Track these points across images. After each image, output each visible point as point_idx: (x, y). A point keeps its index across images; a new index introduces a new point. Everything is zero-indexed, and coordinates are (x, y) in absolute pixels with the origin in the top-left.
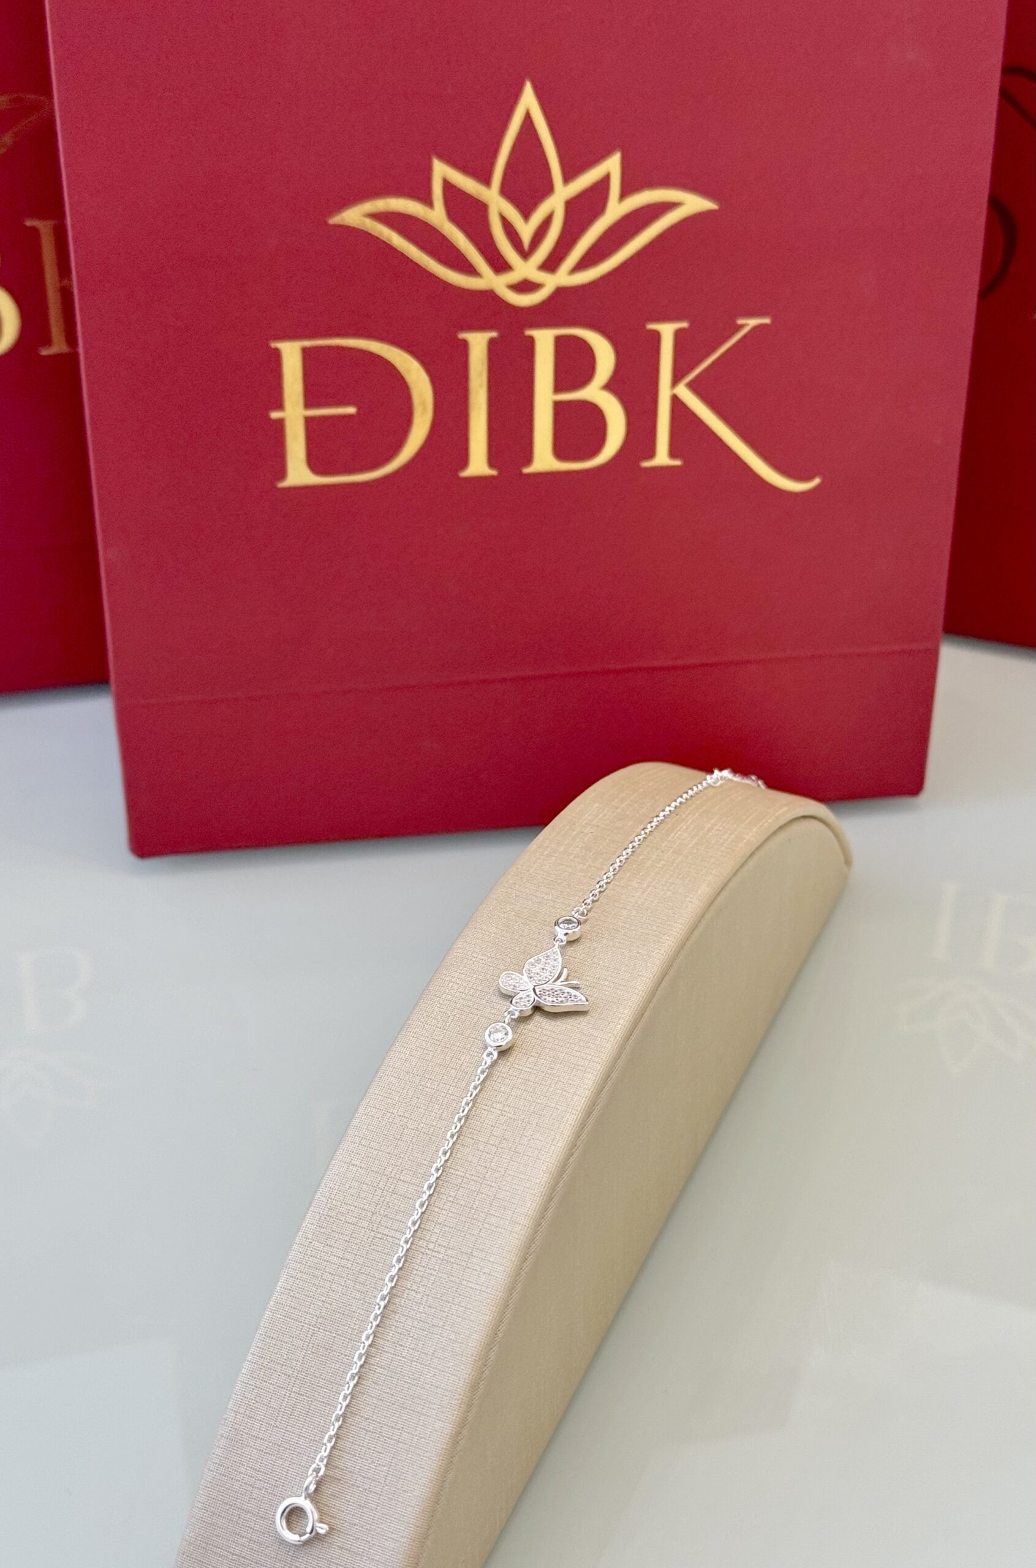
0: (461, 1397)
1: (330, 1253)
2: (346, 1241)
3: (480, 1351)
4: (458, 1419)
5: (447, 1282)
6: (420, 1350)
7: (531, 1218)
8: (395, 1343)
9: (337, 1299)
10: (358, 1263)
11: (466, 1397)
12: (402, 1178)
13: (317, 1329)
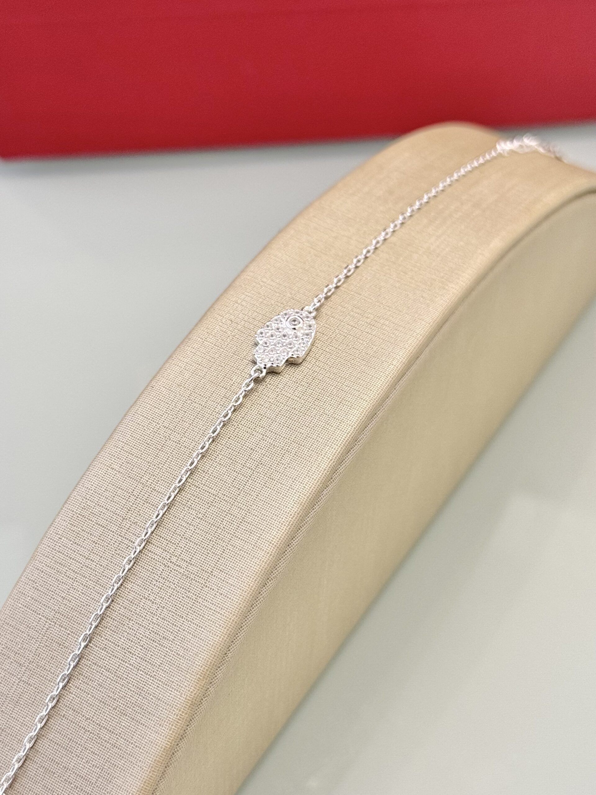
0: (181, 713)
1: (77, 551)
2: (94, 542)
3: (205, 671)
4: (174, 734)
5: (183, 597)
6: (148, 660)
7: (275, 546)
8: (124, 649)
9: (77, 597)
10: (101, 565)
11: (186, 714)
12: (157, 488)
13: (54, 624)
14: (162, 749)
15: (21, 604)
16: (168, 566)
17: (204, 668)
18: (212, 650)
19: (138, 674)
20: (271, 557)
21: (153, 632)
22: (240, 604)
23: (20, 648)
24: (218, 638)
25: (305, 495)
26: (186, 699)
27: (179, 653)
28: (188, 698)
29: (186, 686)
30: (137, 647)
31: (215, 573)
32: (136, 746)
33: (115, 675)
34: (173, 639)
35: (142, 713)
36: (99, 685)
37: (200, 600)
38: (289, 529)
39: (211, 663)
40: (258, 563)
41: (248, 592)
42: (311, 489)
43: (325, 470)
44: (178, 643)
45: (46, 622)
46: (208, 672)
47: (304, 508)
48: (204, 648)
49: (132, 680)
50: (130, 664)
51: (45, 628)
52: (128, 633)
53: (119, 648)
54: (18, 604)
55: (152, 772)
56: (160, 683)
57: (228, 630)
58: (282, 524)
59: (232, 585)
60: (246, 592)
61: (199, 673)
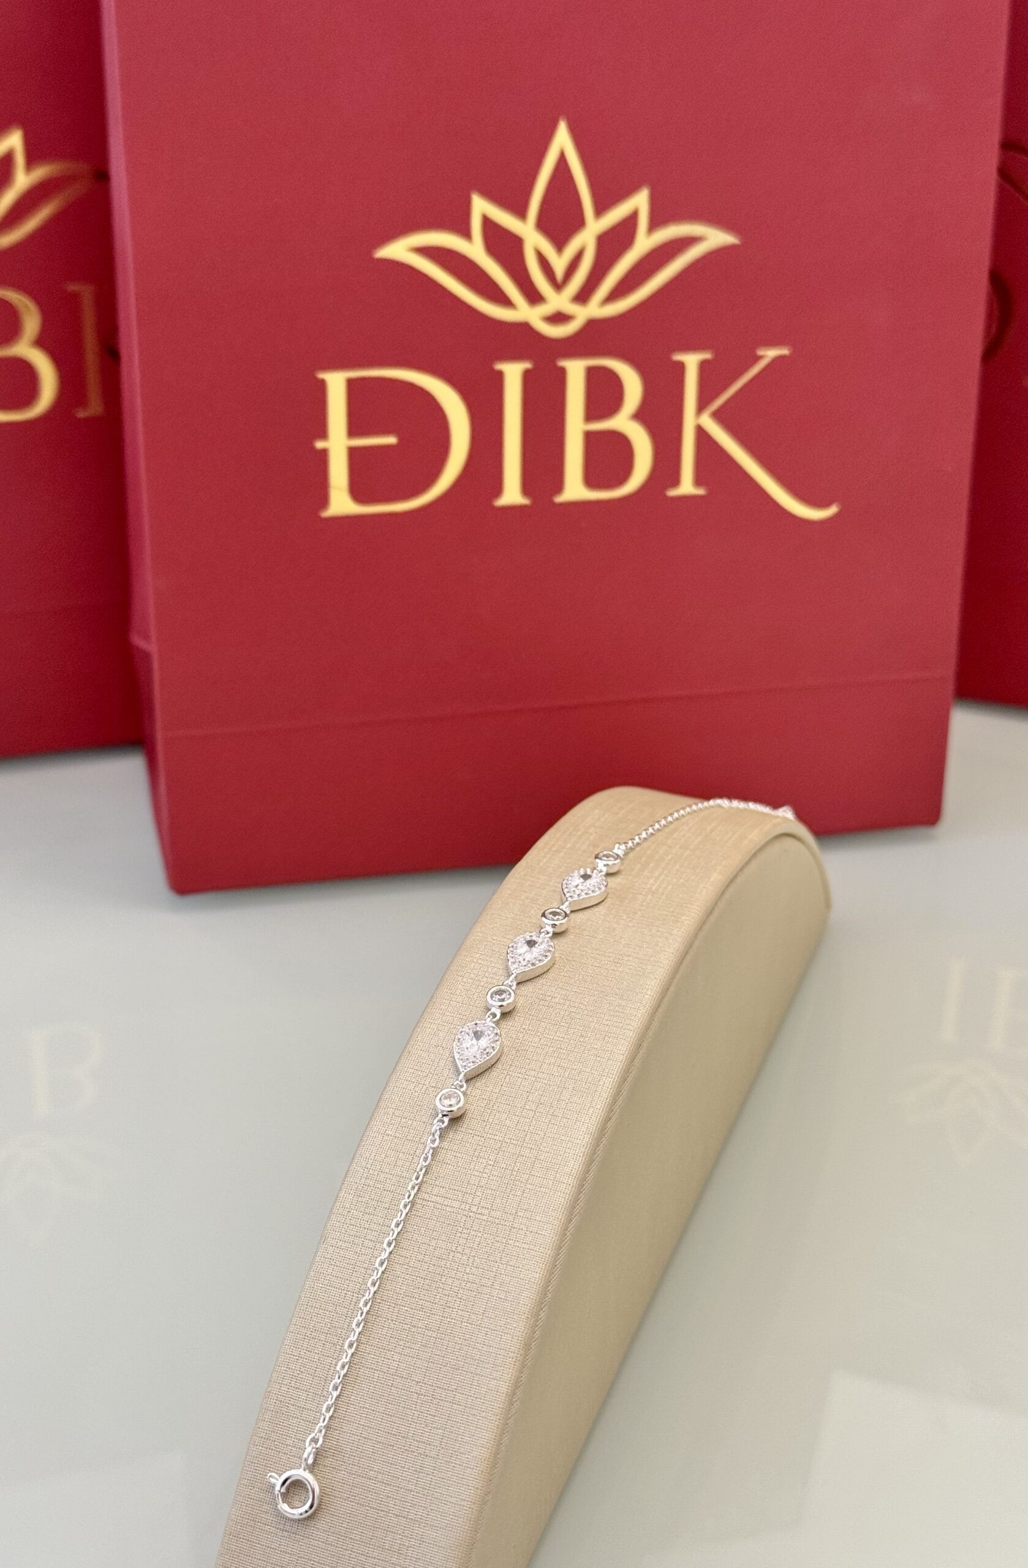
15: (322, 1284)
16: (470, 1216)
19: (463, 1326)
20: (574, 1188)
23: (330, 1328)
26: (518, 1340)
27: (501, 1296)
28: (520, 1339)
29: (515, 1327)
33: (438, 1333)
34: (492, 1285)
40: (562, 1196)
43: (607, 1099)
44: (498, 1288)
46: (535, 1310)
48: (526, 1287)
49: (458, 1333)
50: (452, 1319)
51: (352, 1303)
52: (443, 1289)
53: (436, 1305)
54: (318, 1285)
57: (546, 1265)
58: (577, 1155)
60: (556, 1225)
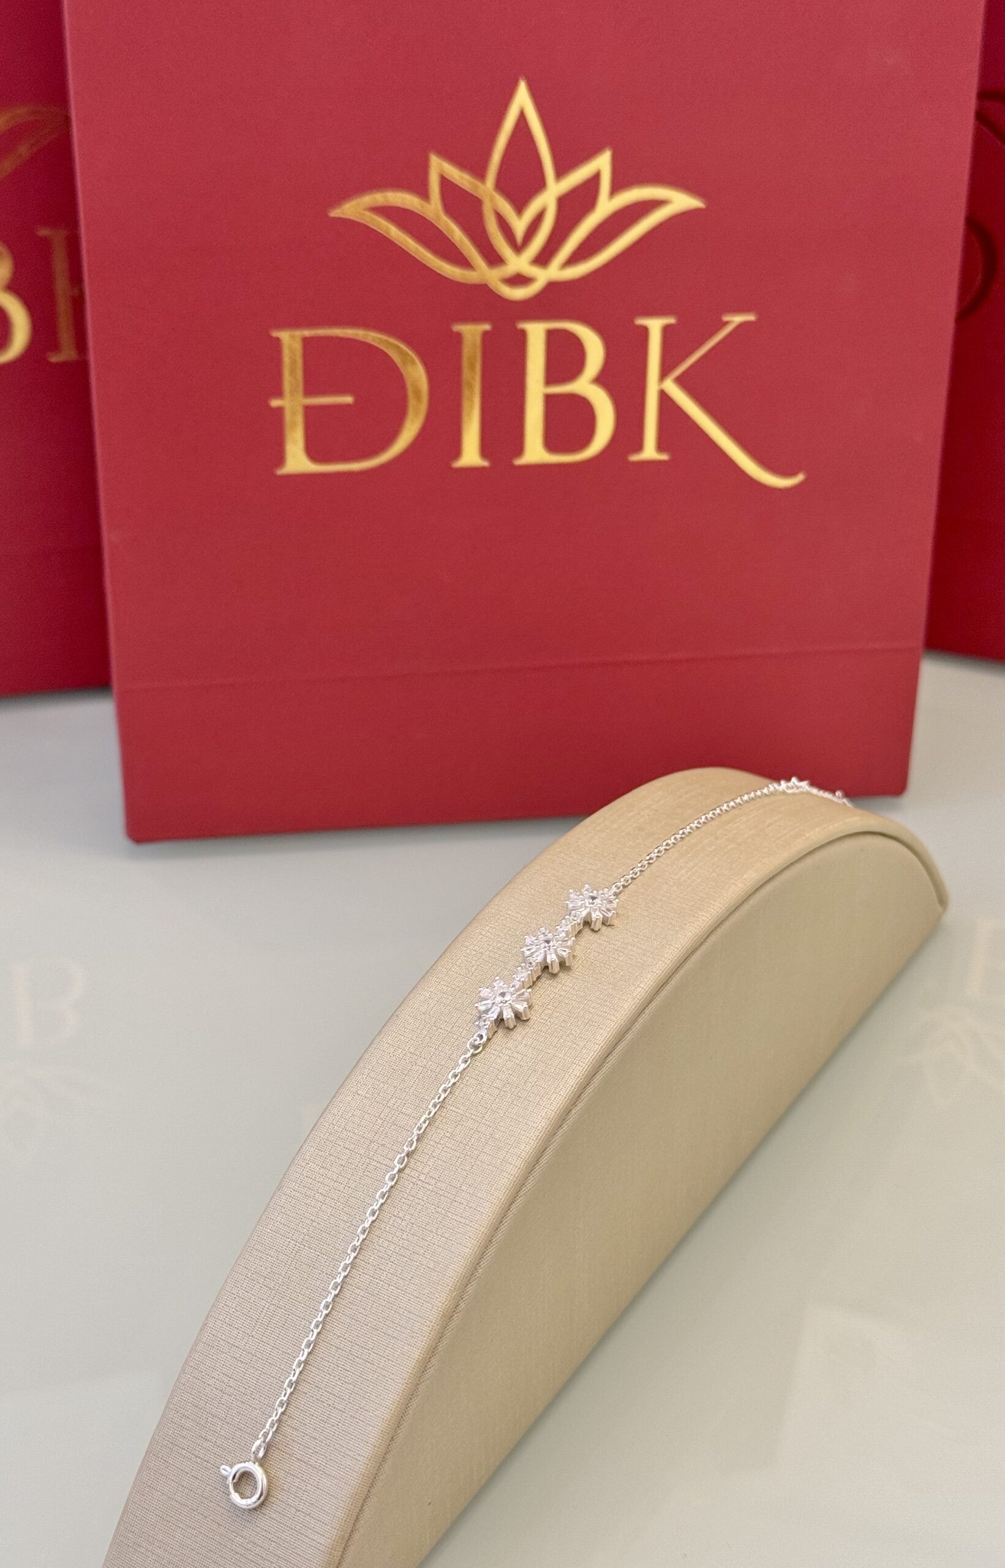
11: (438, 1325)
14: (415, 1361)
17: (455, 1280)
18: (463, 1261)
21: (403, 1248)
22: (489, 1216)
24: (468, 1249)
25: (553, 1111)
30: (387, 1263)
31: (463, 1188)
32: (389, 1360)
34: (423, 1254)
35: (394, 1327)
36: (350, 1302)
37: (450, 1214)
38: (537, 1143)
39: (462, 1274)
40: (506, 1176)
41: (496, 1204)
42: (558, 1105)
44: (429, 1257)
45: (296, 1245)
46: (461, 1283)
47: (552, 1123)
49: (383, 1295)
55: (405, 1384)
56: (412, 1297)
57: (478, 1242)
58: (530, 1140)
59: (481, 1198)
61: (450, 1285)
